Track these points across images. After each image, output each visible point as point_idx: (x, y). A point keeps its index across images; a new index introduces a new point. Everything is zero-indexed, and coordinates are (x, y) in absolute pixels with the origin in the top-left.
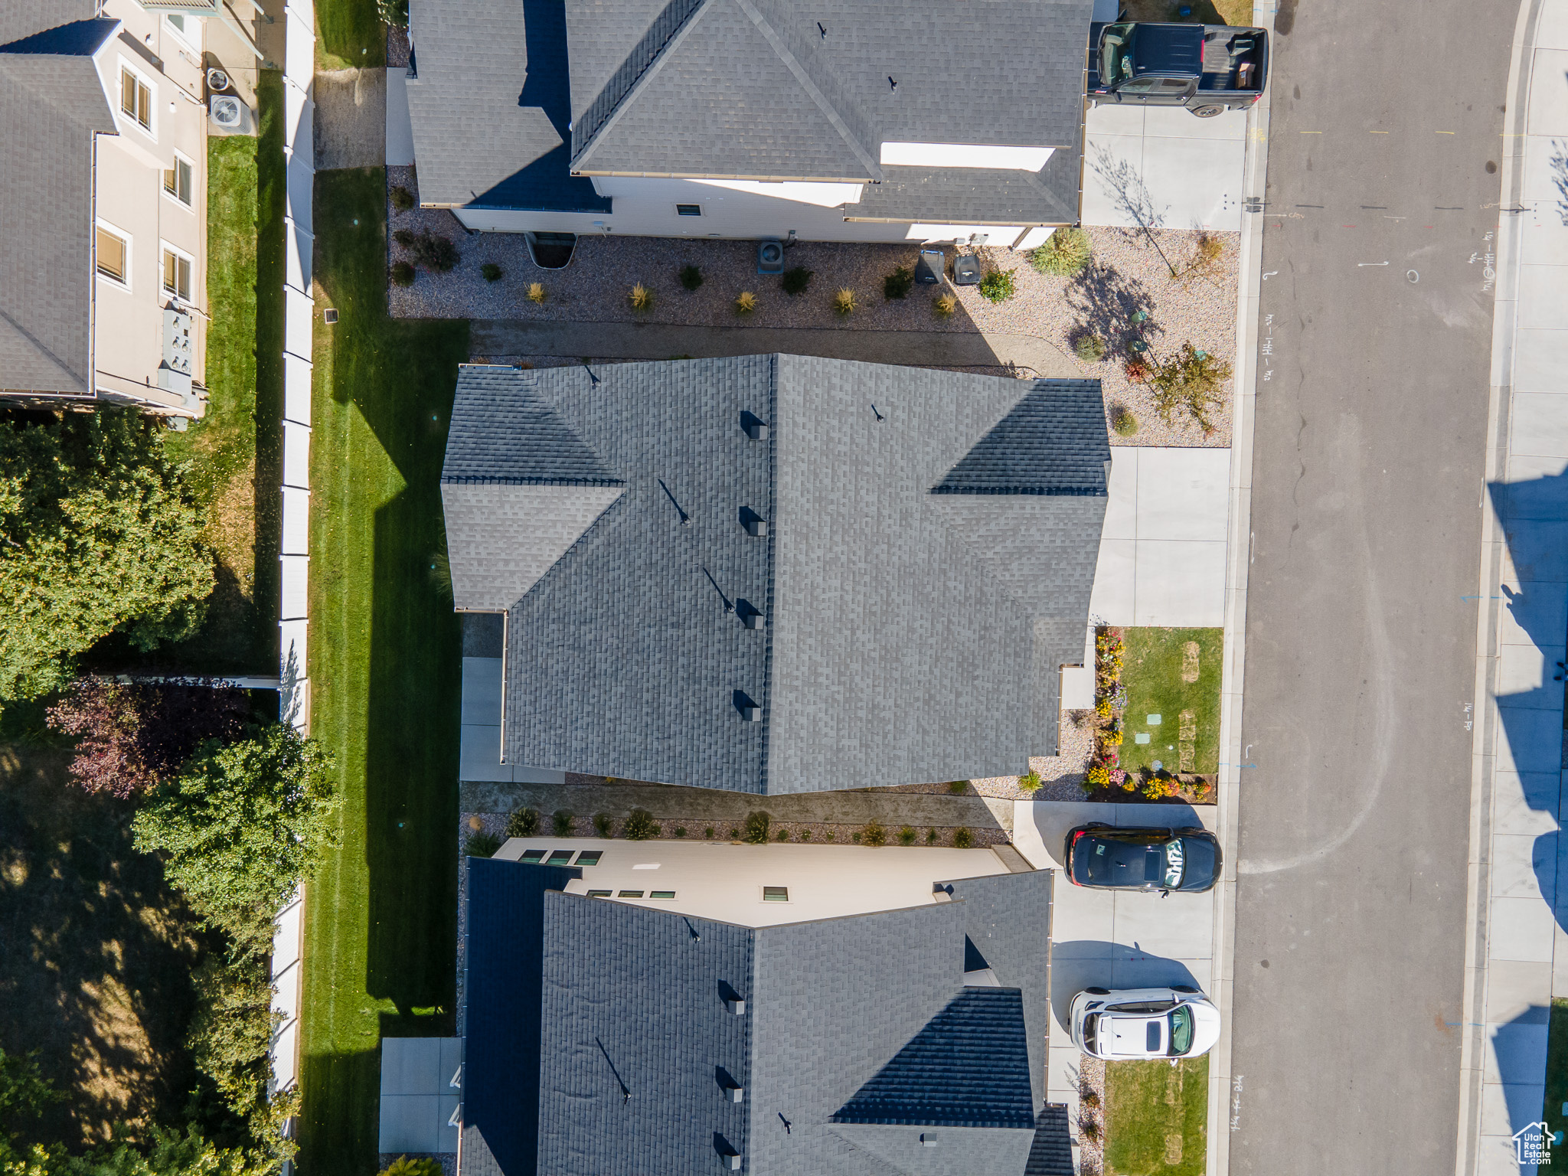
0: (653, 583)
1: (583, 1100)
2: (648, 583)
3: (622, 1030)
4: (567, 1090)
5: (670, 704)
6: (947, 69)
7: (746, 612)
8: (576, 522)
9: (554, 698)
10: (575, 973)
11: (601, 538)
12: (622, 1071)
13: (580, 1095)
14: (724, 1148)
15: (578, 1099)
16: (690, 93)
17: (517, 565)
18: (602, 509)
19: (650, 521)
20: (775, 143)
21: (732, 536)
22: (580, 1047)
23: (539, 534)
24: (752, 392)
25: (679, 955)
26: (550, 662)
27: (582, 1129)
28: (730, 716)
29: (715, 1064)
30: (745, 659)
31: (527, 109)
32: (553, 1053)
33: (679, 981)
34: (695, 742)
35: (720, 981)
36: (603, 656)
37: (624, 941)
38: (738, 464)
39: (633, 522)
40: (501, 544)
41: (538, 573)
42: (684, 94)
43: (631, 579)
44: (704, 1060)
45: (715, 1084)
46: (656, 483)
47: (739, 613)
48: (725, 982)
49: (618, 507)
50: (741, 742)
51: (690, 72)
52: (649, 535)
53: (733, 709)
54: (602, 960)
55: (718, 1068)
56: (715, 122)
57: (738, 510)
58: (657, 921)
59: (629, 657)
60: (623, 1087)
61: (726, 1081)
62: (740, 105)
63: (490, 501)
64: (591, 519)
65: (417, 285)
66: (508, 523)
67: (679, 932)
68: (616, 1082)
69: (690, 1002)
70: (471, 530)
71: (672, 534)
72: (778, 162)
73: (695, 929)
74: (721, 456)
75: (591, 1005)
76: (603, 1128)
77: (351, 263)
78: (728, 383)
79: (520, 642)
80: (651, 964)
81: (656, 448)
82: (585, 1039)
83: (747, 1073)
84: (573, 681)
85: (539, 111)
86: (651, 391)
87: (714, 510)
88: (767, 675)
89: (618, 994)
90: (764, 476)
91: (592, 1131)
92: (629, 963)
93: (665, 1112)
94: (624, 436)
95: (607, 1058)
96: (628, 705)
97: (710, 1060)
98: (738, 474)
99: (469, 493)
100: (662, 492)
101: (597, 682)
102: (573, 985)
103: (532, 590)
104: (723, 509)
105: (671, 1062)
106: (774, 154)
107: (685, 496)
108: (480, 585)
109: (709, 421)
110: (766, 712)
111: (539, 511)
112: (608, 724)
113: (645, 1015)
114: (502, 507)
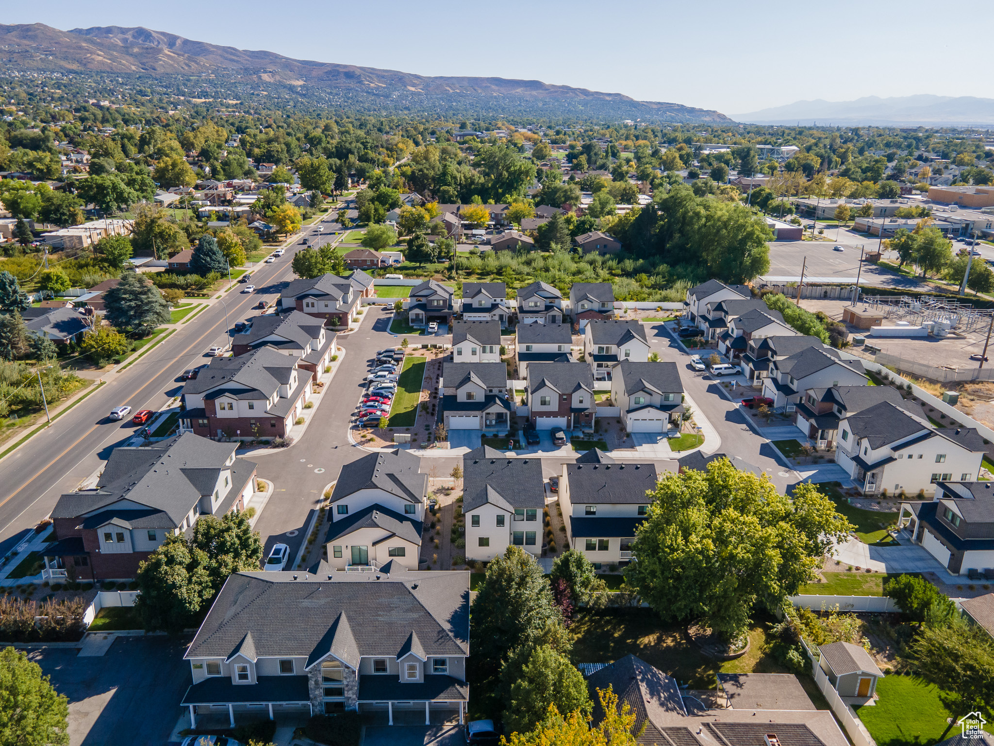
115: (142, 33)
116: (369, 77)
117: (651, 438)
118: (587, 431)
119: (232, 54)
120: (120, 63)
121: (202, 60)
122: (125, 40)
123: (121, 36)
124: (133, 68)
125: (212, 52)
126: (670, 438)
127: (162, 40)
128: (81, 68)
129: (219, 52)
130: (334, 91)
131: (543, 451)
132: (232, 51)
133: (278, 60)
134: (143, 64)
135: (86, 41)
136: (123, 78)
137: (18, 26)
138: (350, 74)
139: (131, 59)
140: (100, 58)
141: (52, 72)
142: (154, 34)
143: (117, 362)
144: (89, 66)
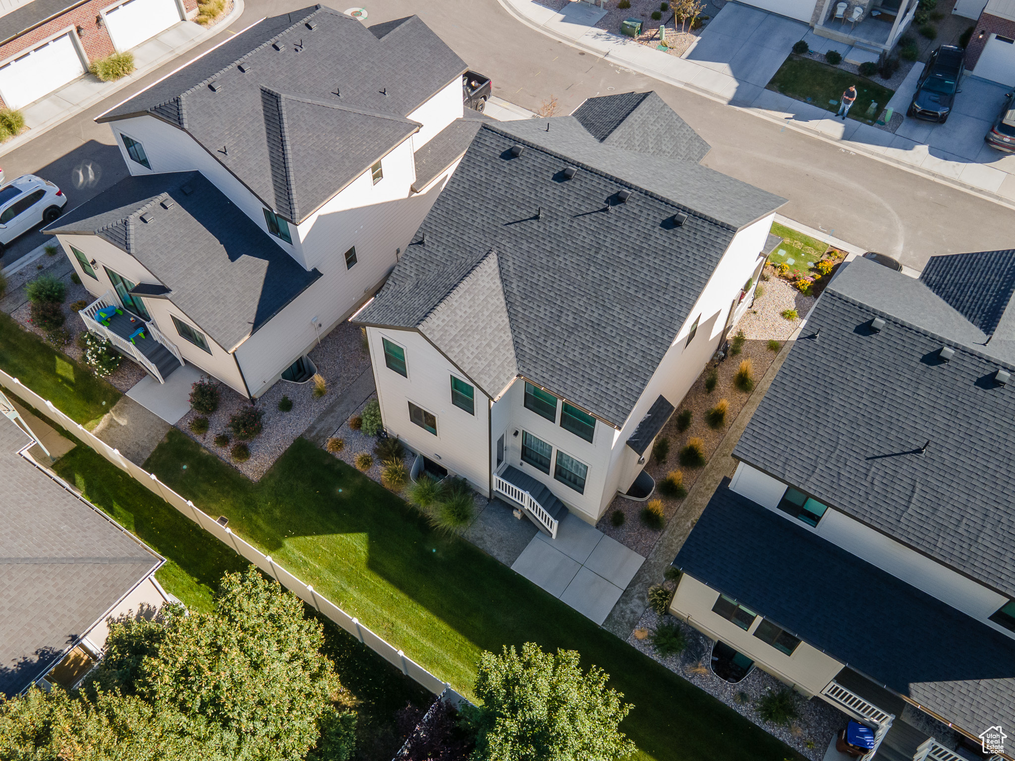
0: (562, 256)
1: (915, 495)
2: (561, 259)
3: (867, 432)
4: (902, 508)
5: (646, 275)
6: (396, 73)
7: (617, 199)
8: (494, 290)
9: (596, 364)
10: (806, 454)
11: (514, 281)
12: (900, 447)
13: (910, 497)
14: (989, 382)
15: (914, 501)
16: (313, 150)
17: (495, 342)
18: (497, 271)
19: (524, 242)
20: (367, 142)
21: (565, 191)
22: (869, 479)
23: (486, 313)
24: (493, 146)
25: (824, 356)
26: (570, 356)
27: (941, 509)
28: (674, 235)
29: (918, 361)
30: (644, 211)
31: (238, 261)
32: (866, 508)
33: (844, 365)
34: (680, 266)
35: (855, 331)
36: (589, 312)
37: (796, 398)
38: (527, 170)
39: (518, 254)
40: (477, 337)
41: (508, 337)
42: (310, 151)
43: (551, 270)
44: (913, 369)
45: (934, 368)
46: (505, 228)
47: (614, 204)
48: (857, 327)
49: (503, 261)
50: (695, 234)
51: (304, 141)
52: (532, 246)
53: (671, 231)
54: (804, 424)
55: (922, 360)
56: (335, 153)
57: (553, 181)
58: (791, 363)
59: (599, 293)
60: (915, 452)
61: (934, 358)
62: (338, 138)
63: (448, 316)
64: (498, 282)
65: (253, 451)
66: (467, 320)
67: (806, 348)
68: (908, 457)
69: (863, 362)
70: (456, 342)
71: (541, 230)
72: (376, 148)
73: (809, 334)
74: (516, 179)
75: (837, 452)
76: (945, 487)
77: (204, 486)
78: (479, 158)
79: (544, 375)
80: (823, 383)
81: (485, 219)
82: (864, 471)
83: (933, 338)
84: (593, 343)
85: (244, 257)
86: (451, 208)
87: (543, 196)
88: (661, 200)
89: (837, 423)
90: (543, 157)
91: (946, 499)
92: (816, 402)
93: (945, 422)
94: (464, 237)
95: (886, 456)
96: (630, 307)
97: (913, 364)
98: (533, 173)
99: (434, 320)
100: (512, 226)
101: (603, 325)
102: (816, 461)
103: (516, 349)
104: (547, 191)
105: (906, 398)
106: (372, 147)
107: (524, 212)
108: (491, 372)
109: (492, 179)
110: (684, 209)
111: (473, 299)
112: (636, 329)
113: (861, 406)
114: (456, 314)
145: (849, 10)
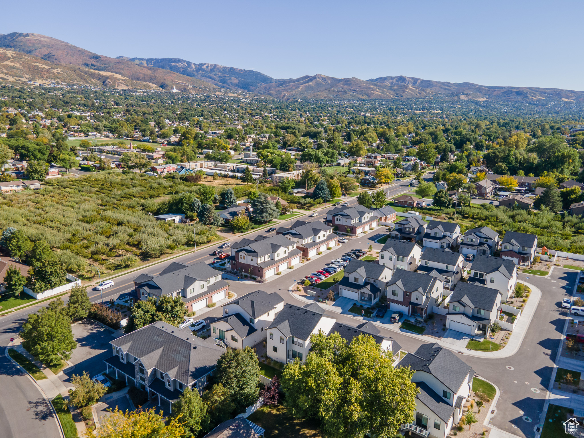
6: (272, 300)
115: (402, 79)
116: (534, 93)
117: (458, 335)
118: (419, 319)
119: (447, 86)
120: (386, 94)
121: (429, 90)
122: (392, 83)
123: (391, 81)
124: (392, 96)
125: (435, 86)
126: (473, 340)
127: (411, 81)
128: (367, 98)
129: (439, 85)
130: (505, 104)
131: (381, 322)
132: (447, 84)
133: (473, 87)
134: (397, 94)
135: (373, 84)
136: (385, 101)
137: (344, 79)
138: (520, 92)
139: (392, 92)
140: (377, 93)
141: (353, 100)
142: (407, 79)
143: (242, 232)
144: (372, 97)
145: (365, 298)
